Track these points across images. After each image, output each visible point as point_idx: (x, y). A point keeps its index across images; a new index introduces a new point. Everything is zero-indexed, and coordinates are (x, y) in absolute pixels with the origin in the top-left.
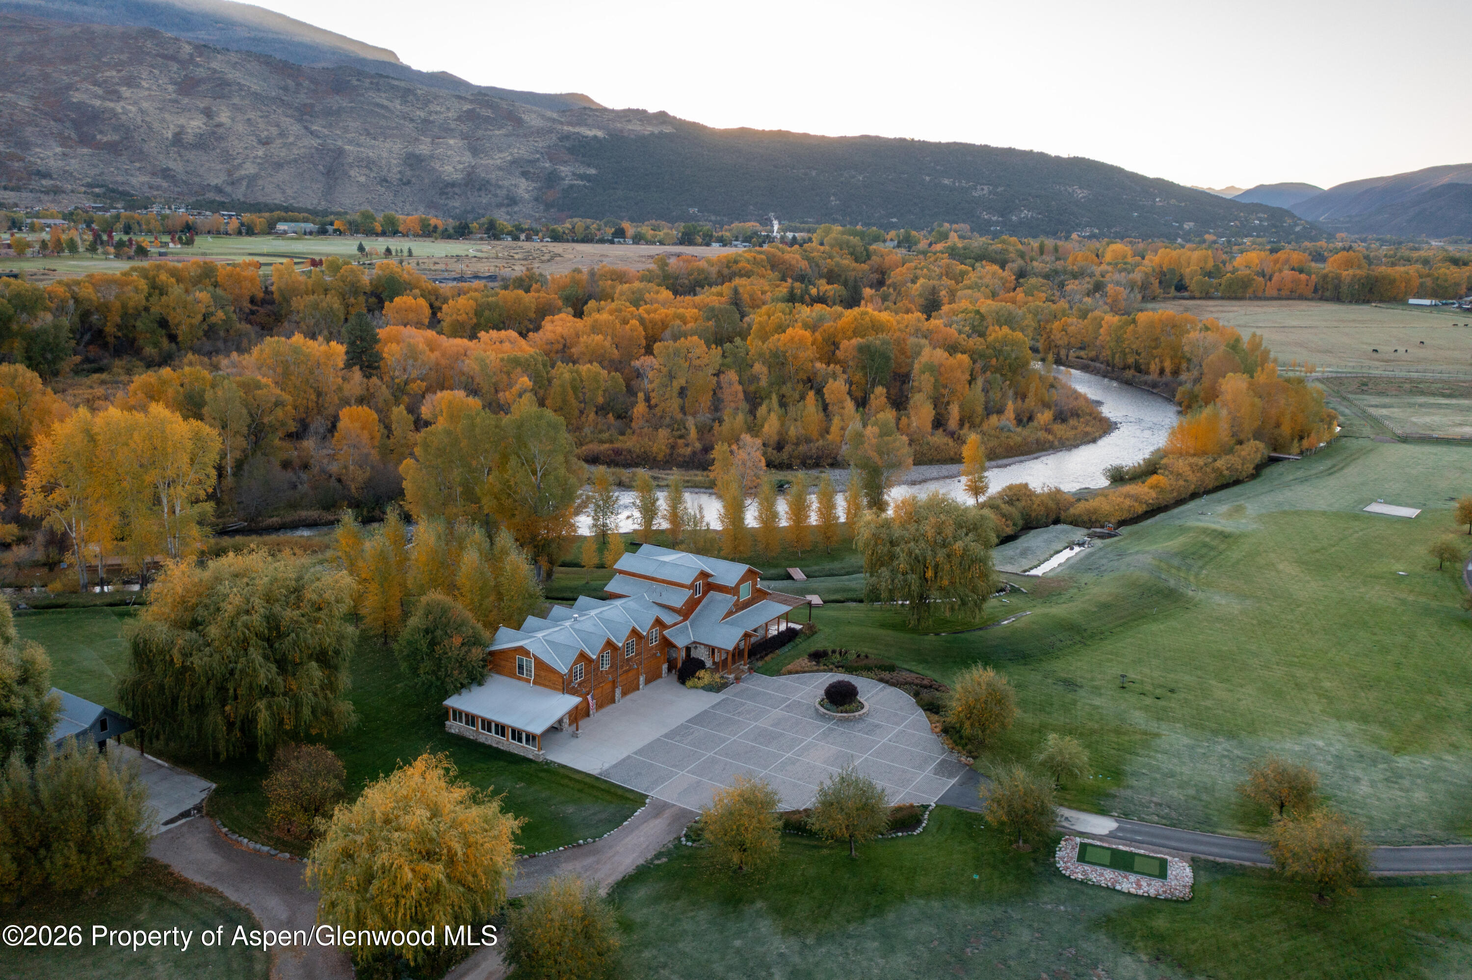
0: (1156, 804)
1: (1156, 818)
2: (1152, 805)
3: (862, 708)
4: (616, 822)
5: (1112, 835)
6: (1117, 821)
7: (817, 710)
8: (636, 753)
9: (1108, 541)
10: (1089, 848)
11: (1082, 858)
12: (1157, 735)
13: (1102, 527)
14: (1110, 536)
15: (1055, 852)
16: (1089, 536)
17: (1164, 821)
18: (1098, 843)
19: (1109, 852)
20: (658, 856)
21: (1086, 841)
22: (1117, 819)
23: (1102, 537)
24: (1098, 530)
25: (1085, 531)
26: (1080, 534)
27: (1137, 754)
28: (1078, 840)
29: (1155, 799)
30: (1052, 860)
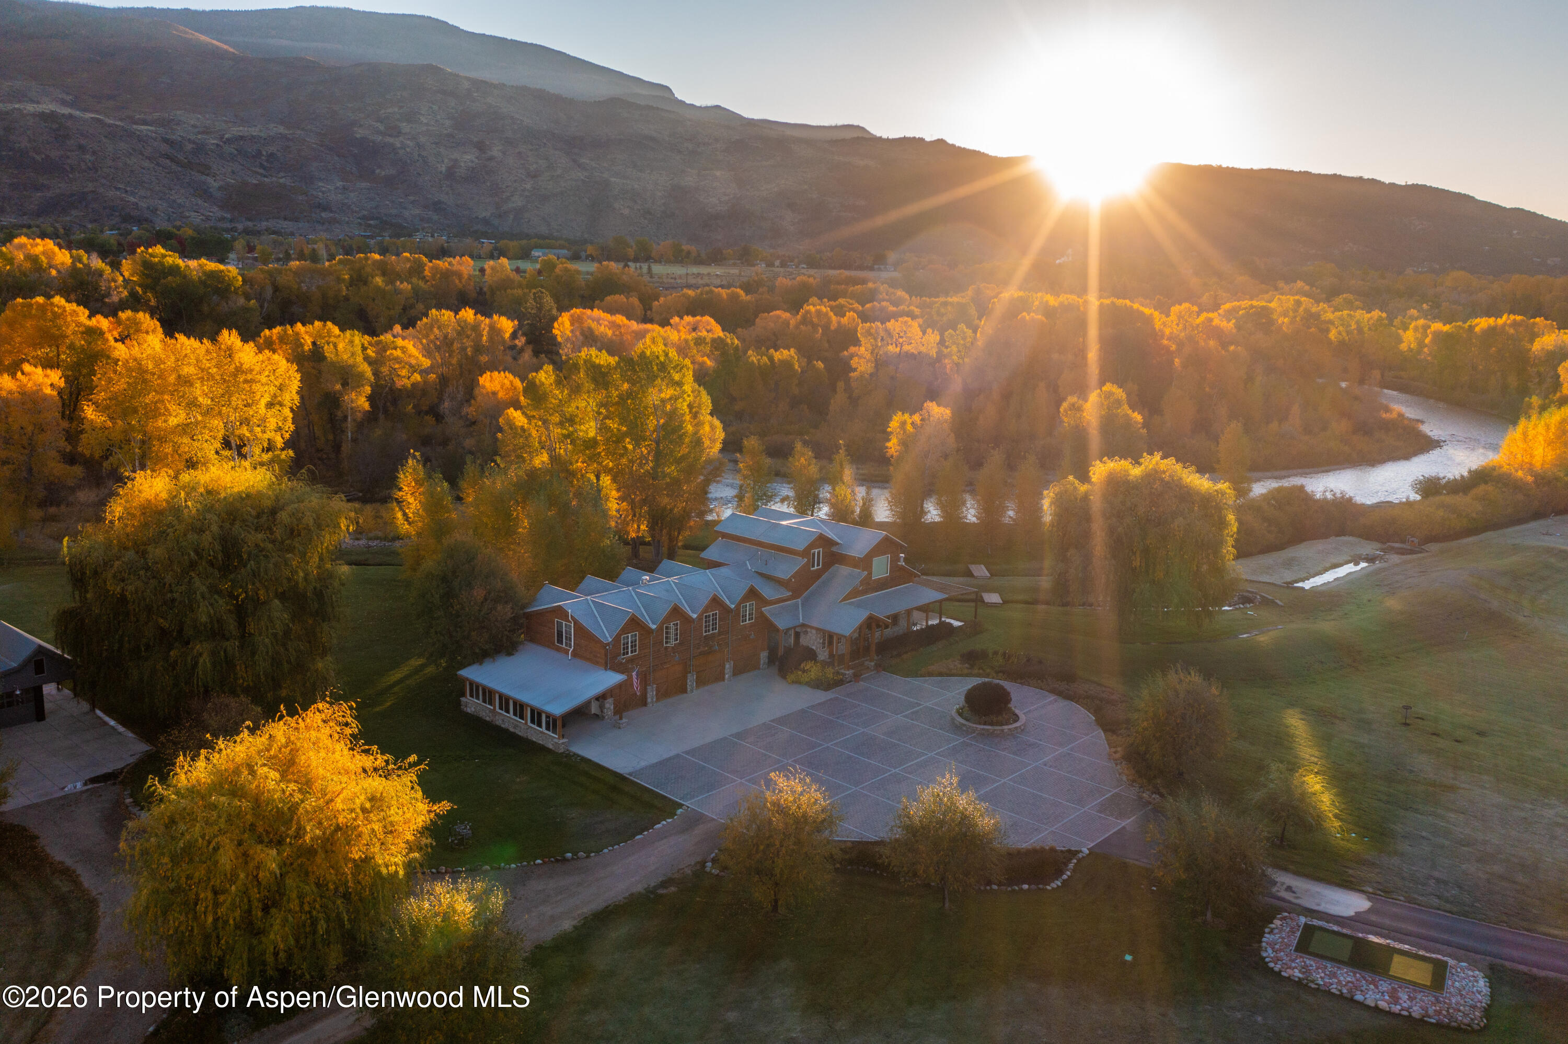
0: (1438, 881)
1: (1435, 901)
2: (1432, 882)
3: (1016, 721)
4: (625, 834)
5: (1358, 919)
6: (1369, 899)
7: (953, 719)
8: (687, 753)
9: (1409, 557)
10: (1317, 935)
11: (1303, 947)
12: (1452, 788)
13: (1403, 542)
14: (1412, 552)
15: (1262, 935)
16: (1382, 550)
17: (1448, 906)
18: (1335, 928)
19: (1350, 943)
20: (664, 884)
21: (1316, 922)
22: (1370, 896)
23: (1402, 552)
24: (1397, 545)
25: (1379, 545)
26: (1370, 548)
27: (1416, 811)
28: (1303, 920)
29: (1436, 874)
30: (1255, 945)
